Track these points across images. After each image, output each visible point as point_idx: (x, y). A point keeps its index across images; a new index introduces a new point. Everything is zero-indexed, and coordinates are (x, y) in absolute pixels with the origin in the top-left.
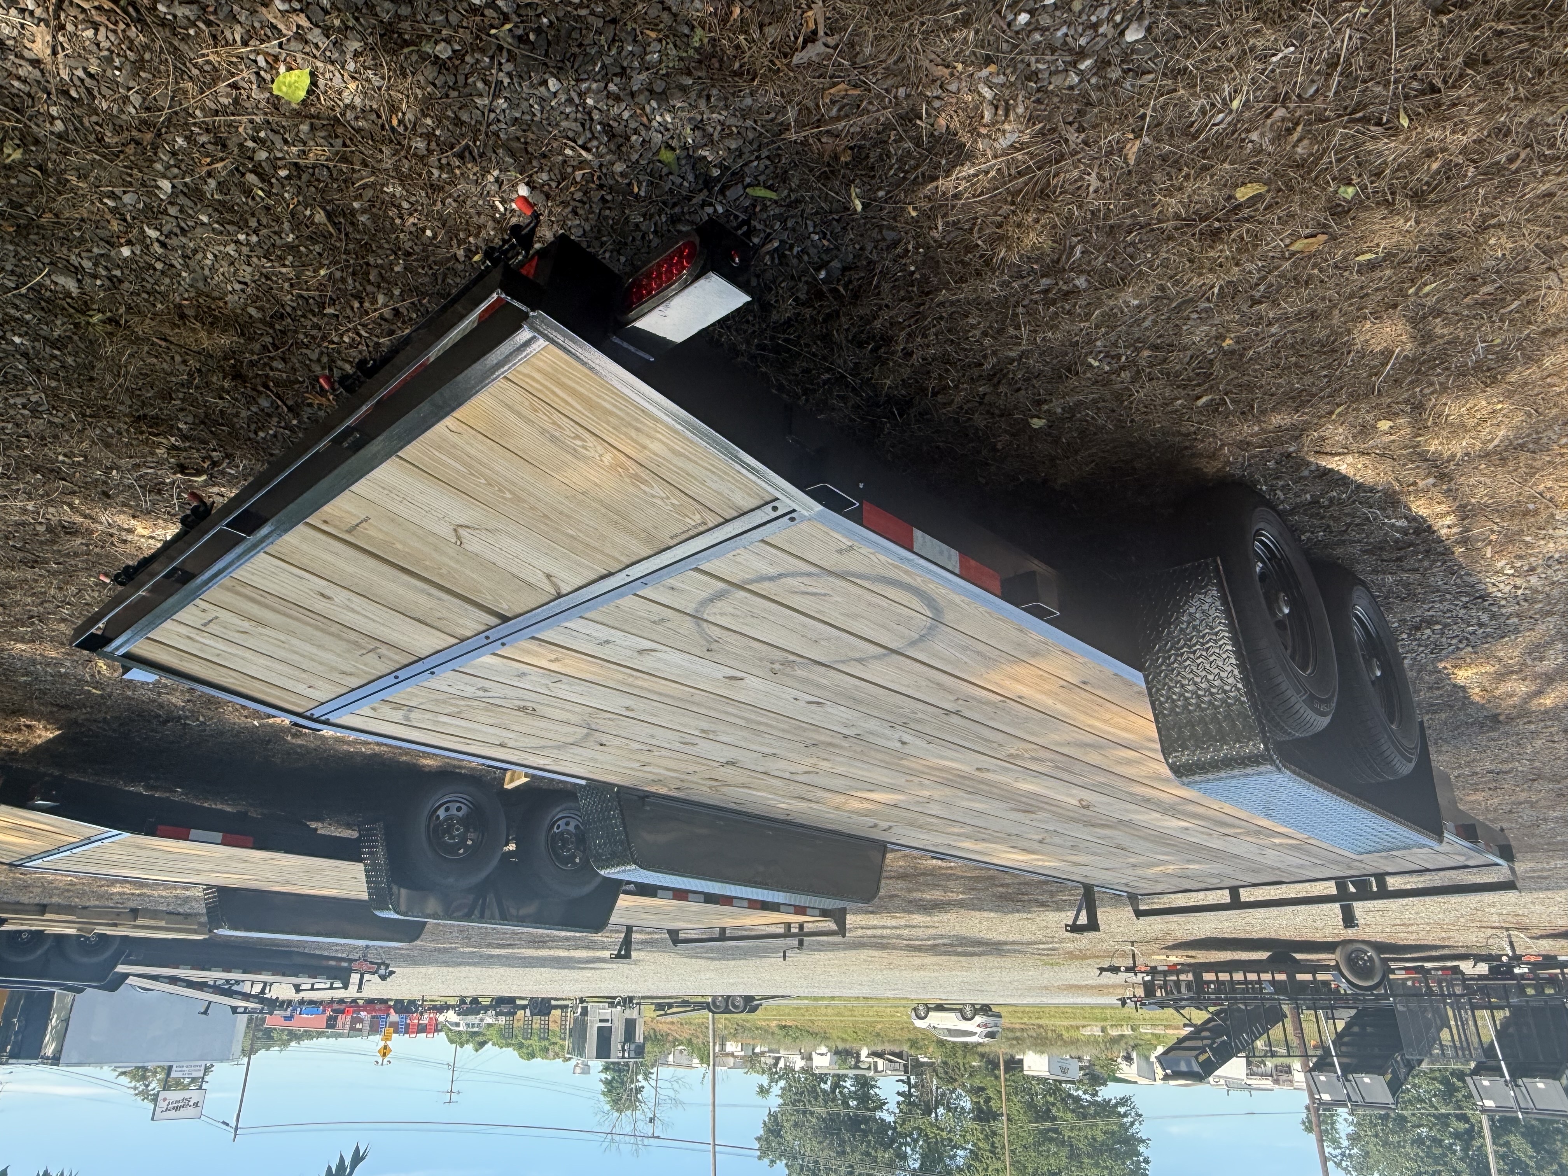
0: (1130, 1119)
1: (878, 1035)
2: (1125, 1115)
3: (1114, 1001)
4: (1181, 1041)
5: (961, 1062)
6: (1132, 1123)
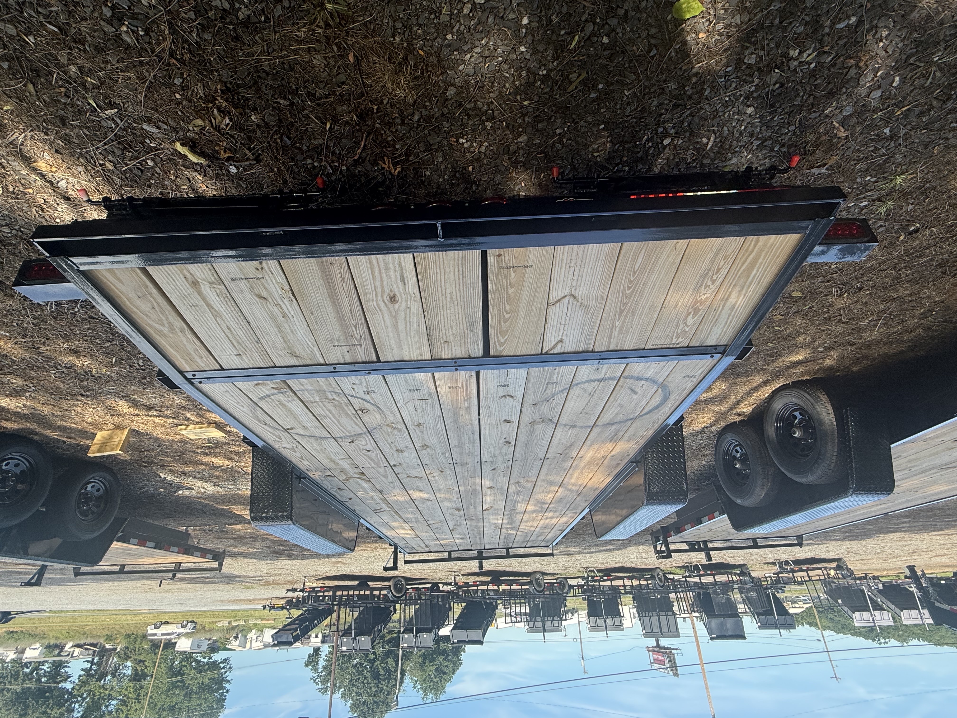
0: (225, 670)
1: (85, 633)
2: (223, 668)
3: (260, 607)
4: (285, 626)
5: (137, 646)
6: (226, 672)
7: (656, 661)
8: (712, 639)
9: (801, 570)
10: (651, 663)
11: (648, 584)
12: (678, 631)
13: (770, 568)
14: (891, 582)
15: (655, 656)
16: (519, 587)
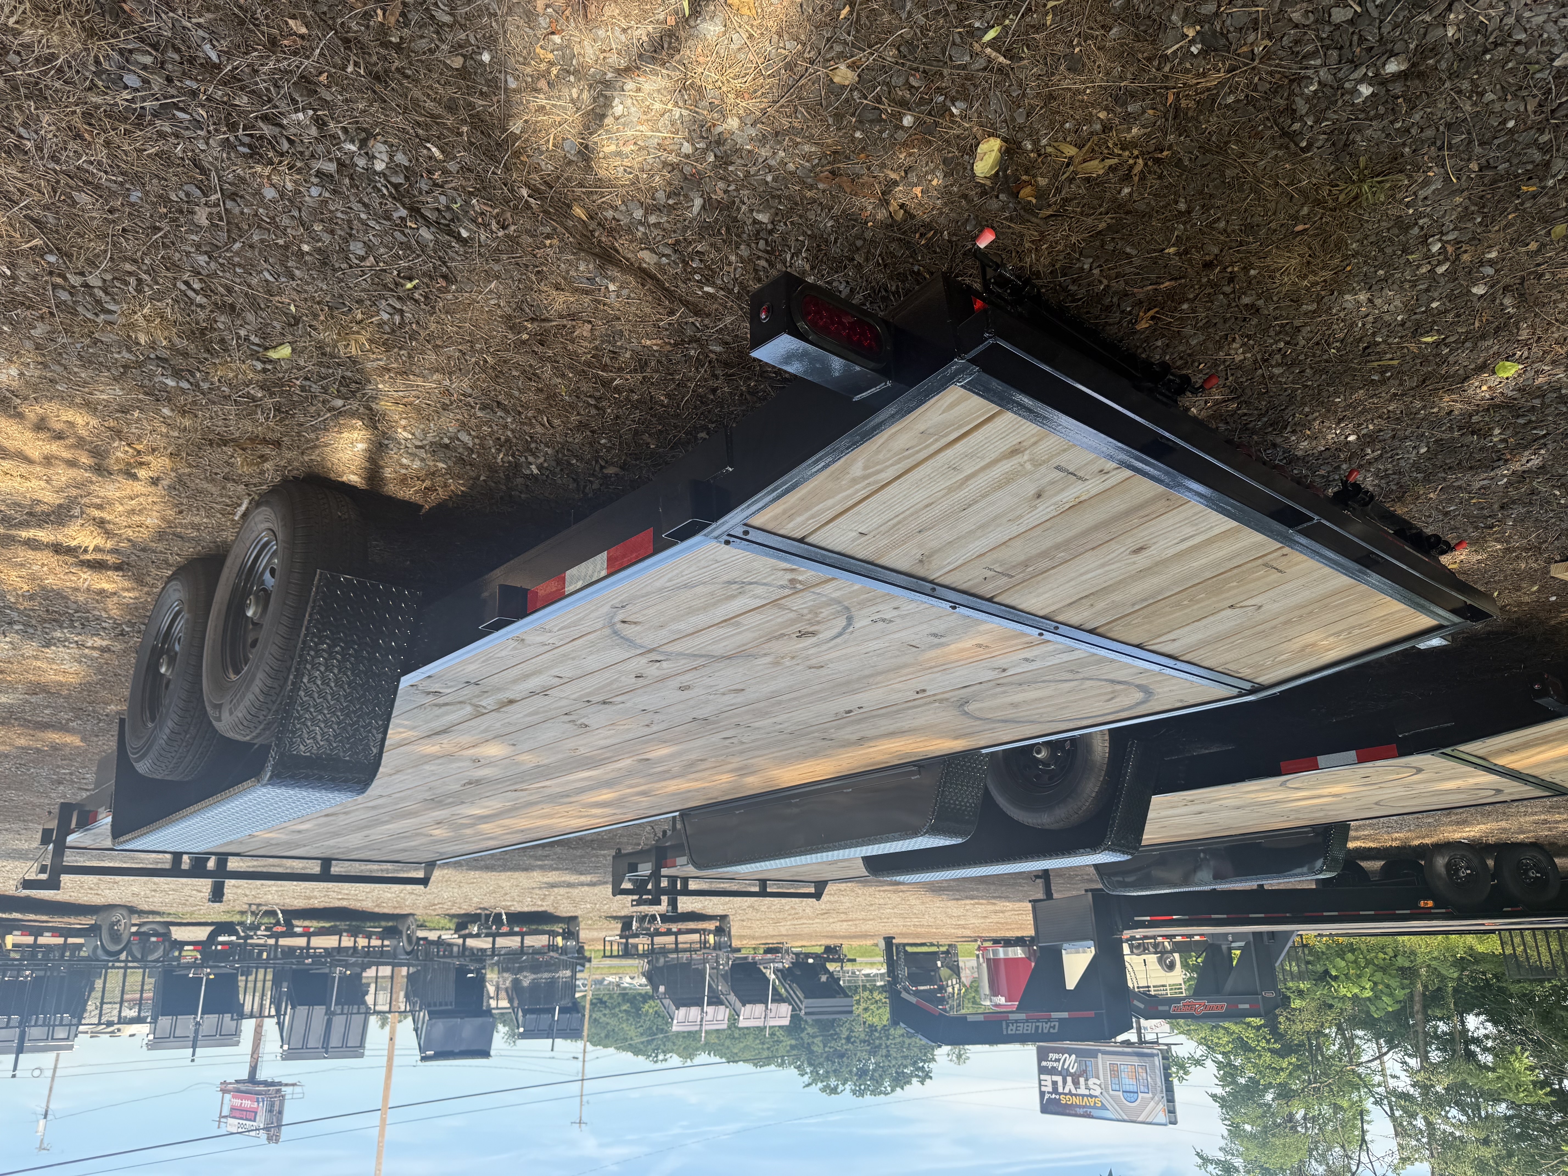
7: (237, 1113)
8: (424, 1059)
9: (669, 933)
10: (221, 1117)
11: (383, 946)
12: (362, 1045)
13: (612, 926)
14: (746, 958)
15: (237, 1102)
16: (60, 940)
